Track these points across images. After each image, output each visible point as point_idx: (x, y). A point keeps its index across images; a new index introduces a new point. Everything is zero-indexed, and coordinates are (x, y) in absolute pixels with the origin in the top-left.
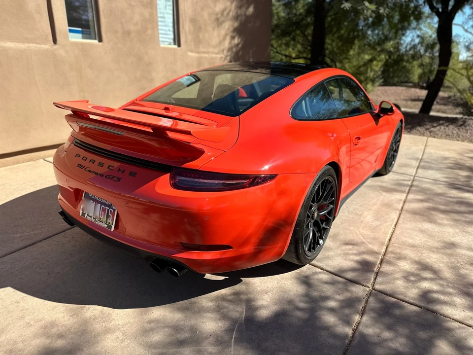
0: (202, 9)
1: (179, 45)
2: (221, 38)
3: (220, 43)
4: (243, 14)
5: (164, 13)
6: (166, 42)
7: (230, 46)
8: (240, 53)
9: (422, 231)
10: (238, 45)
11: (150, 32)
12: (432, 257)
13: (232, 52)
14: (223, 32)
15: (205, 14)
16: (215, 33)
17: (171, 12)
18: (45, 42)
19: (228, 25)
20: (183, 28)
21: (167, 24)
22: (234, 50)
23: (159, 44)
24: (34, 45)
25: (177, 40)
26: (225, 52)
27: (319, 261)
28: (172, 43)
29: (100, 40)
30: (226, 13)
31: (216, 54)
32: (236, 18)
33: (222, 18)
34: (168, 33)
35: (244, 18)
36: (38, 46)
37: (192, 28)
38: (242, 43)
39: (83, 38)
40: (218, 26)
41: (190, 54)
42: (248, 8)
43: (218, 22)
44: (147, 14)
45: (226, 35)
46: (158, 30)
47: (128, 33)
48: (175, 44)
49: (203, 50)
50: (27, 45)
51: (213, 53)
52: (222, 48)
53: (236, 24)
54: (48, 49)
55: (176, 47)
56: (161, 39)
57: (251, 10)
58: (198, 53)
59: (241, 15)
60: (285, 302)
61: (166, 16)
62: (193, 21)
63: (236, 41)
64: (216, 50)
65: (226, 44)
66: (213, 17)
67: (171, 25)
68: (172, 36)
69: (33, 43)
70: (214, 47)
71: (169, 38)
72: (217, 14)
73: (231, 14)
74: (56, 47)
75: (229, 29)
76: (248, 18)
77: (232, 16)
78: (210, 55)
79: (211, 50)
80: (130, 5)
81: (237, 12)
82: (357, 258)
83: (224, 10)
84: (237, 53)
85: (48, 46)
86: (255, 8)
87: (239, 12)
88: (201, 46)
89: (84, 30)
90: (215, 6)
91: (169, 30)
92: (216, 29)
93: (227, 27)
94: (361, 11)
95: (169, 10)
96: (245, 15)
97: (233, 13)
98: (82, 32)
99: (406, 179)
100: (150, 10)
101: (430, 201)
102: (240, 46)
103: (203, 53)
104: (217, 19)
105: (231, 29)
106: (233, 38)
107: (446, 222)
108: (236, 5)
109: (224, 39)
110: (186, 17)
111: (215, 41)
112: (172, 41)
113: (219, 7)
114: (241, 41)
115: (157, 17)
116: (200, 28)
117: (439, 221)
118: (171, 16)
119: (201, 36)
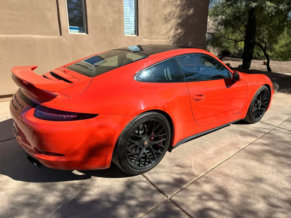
0: (155, 13)
1: (138, 35)
2: (168, 30)
3: (167, 33)
4: (185, 14)
5: (129, 16)
6: (130, 33)
7: (175, 34)
8: (182, 39)
9: (243, 166)
10: (180, 33)
11: (118, 27)
12: (234, 186)
13: (176, 38)
14: (169, 26)
15: (157, 16)
16: (164, 27)
17: (134, 15)
18: (55, 34)
19: (174, 22)
20: (141, 24)
21: (131, 22)
22: (177, 37)
23: (124, 34)
24: (50, 36)
25: (137, 32)
26: (170, 39)
27: (149, 174)
28: (134, 34)
29: (87, 33)
30: (172, 14)
31: (164, 39)
32: (180, 17)
33: (170, 18)
34: (131, 27)
35: (185, 16)
36: (51, 37)
37: (147, 24)
38: (183, 32)
39: (79, 32)
40: (166, 22)
41: (144, 39)
42: (189, 10)
43: (166, 20)
44: (116, 17)
45: (172, 28)
46: (124, 26)
47: (105, 28)
48: (135, 34)
49: (154, 37)
50: (45, 36)
51: (162, 39)
52: (168, 36)
53: (179, 21)
54: (56, 38)
55: (136, 36)
56: (125, 31)
57: (191, 11)
58: (151, 39)
59: (184, 15)
60: (104, 195)
61: (130, 18)
62: (148, 20)
63: (179, 31)
64: (164, 37)
65: (172, 33)
66: (163, 17)
67: (133, 23)
68: (134, 30)
69: (49, 35)
70: (162, 35)
71: (132, 31)
72: (166, 15)
73: (176, 15)
74: (61, 37)
75: (174, 24)
76: (188, 17)
77: (177, 16)
78: (159, 40)
79: (160, 37)
80: (106, 13)
81: (180, 14)
82: (177, 176)
83: (171, 12)
84: (180, 39)
85: (57, 37)
86: (194, 10)
87: (182, 13)
88: (153, 35)
89: (80, 27)
90: (164, 10)
91: (132, 26)
92: (164, 24)
93: (172, 23)
94: (264, 8)
95: (133, 14)
96: (187, 15)
97: (177, 14)
98: (79, 29)
99: (268, 128)
100: (118, 15)
101: (272, 146)
102: (182, 34)
103: (155, 39)
104: (166, 18)
105: (176, 24)
106: (177, 29)
107: (271, 162)
108: (180, 9)
109: (170, 30)
110: (142, 18)
111: (163, 31)
112: (134, 32)
113: (167, 11)
114: (183, 31)
115: (123, 19)
116: (153, 24)
117: (266, 161)
118: (134, 18)
119: (153, 29)
